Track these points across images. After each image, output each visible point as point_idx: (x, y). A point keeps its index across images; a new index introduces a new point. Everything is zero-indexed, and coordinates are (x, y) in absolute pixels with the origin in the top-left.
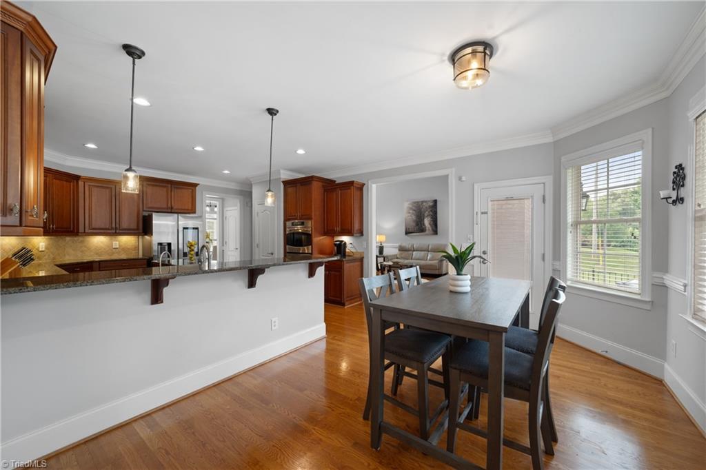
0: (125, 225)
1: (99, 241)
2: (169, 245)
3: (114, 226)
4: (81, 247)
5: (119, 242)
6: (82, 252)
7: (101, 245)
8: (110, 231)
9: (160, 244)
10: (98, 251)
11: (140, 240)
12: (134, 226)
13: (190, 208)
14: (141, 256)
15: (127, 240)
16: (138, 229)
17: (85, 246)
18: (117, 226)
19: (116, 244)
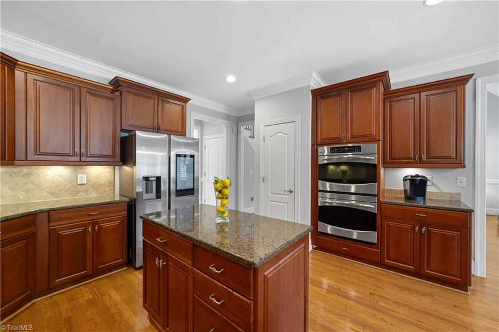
0: (95, 149)
1: (56, 174)
2: (158, 179)
3: (77, 150)
4: (26, 183)
5: (87, 174)
6: (27, 191)
7: (60, 179)
8: (73, 159)
9: (146, 179)
10: (55, 190)
11: (117, 172)
12: (108, 151)
13: (180, 130)
14: (117, 198)
15: (99, 173)
16: (114, 156)
17: (33, 183)
18: (83, 150)
19: (82, 178)
